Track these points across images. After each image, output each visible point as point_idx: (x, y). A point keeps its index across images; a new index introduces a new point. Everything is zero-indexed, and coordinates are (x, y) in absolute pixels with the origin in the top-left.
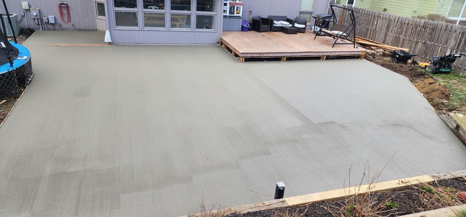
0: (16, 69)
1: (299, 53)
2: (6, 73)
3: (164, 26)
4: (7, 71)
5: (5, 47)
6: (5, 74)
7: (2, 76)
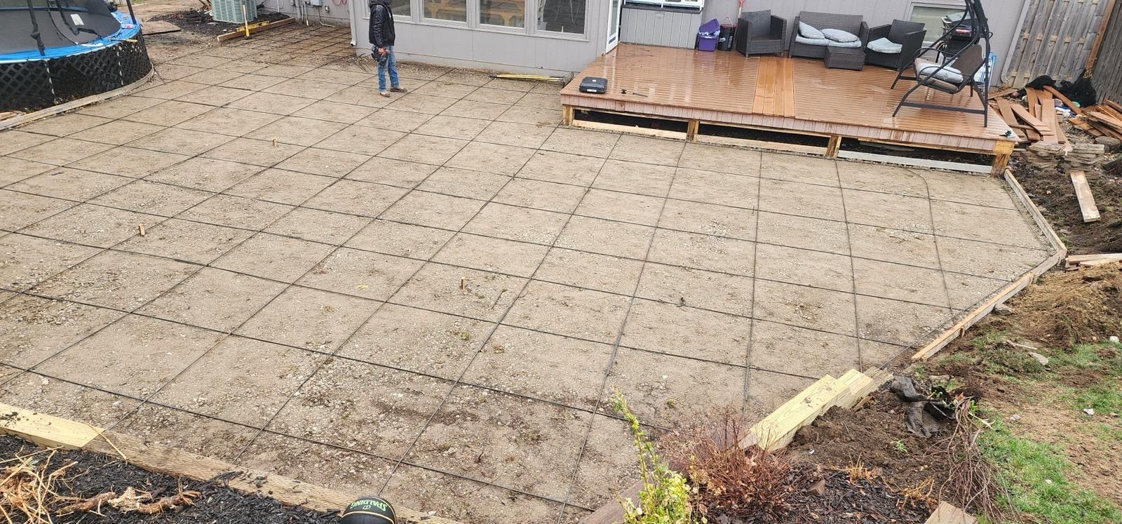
0: (49, 59)
1: (740, 117)
2: (23, 63)
3: (464, 18)
4: (25, 61)
5: (83, 24)
6: (21, 65)
7: (14, 67)
